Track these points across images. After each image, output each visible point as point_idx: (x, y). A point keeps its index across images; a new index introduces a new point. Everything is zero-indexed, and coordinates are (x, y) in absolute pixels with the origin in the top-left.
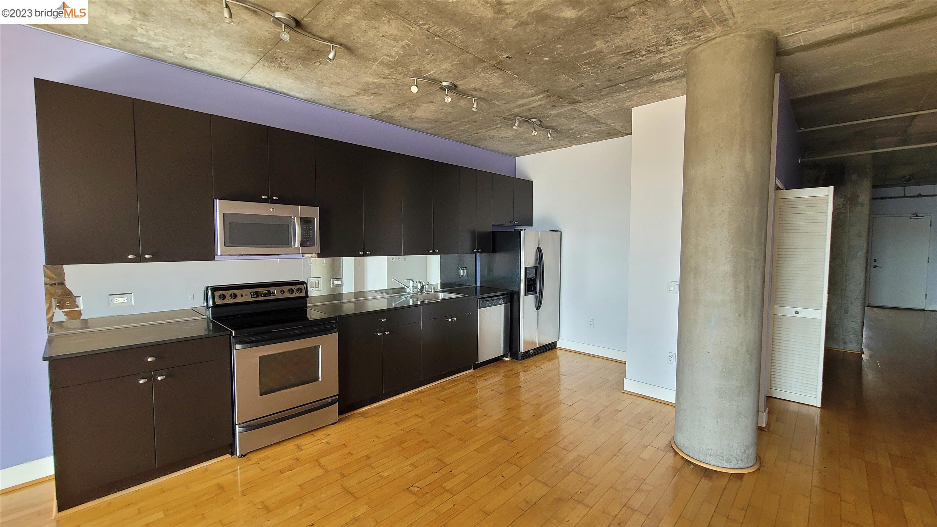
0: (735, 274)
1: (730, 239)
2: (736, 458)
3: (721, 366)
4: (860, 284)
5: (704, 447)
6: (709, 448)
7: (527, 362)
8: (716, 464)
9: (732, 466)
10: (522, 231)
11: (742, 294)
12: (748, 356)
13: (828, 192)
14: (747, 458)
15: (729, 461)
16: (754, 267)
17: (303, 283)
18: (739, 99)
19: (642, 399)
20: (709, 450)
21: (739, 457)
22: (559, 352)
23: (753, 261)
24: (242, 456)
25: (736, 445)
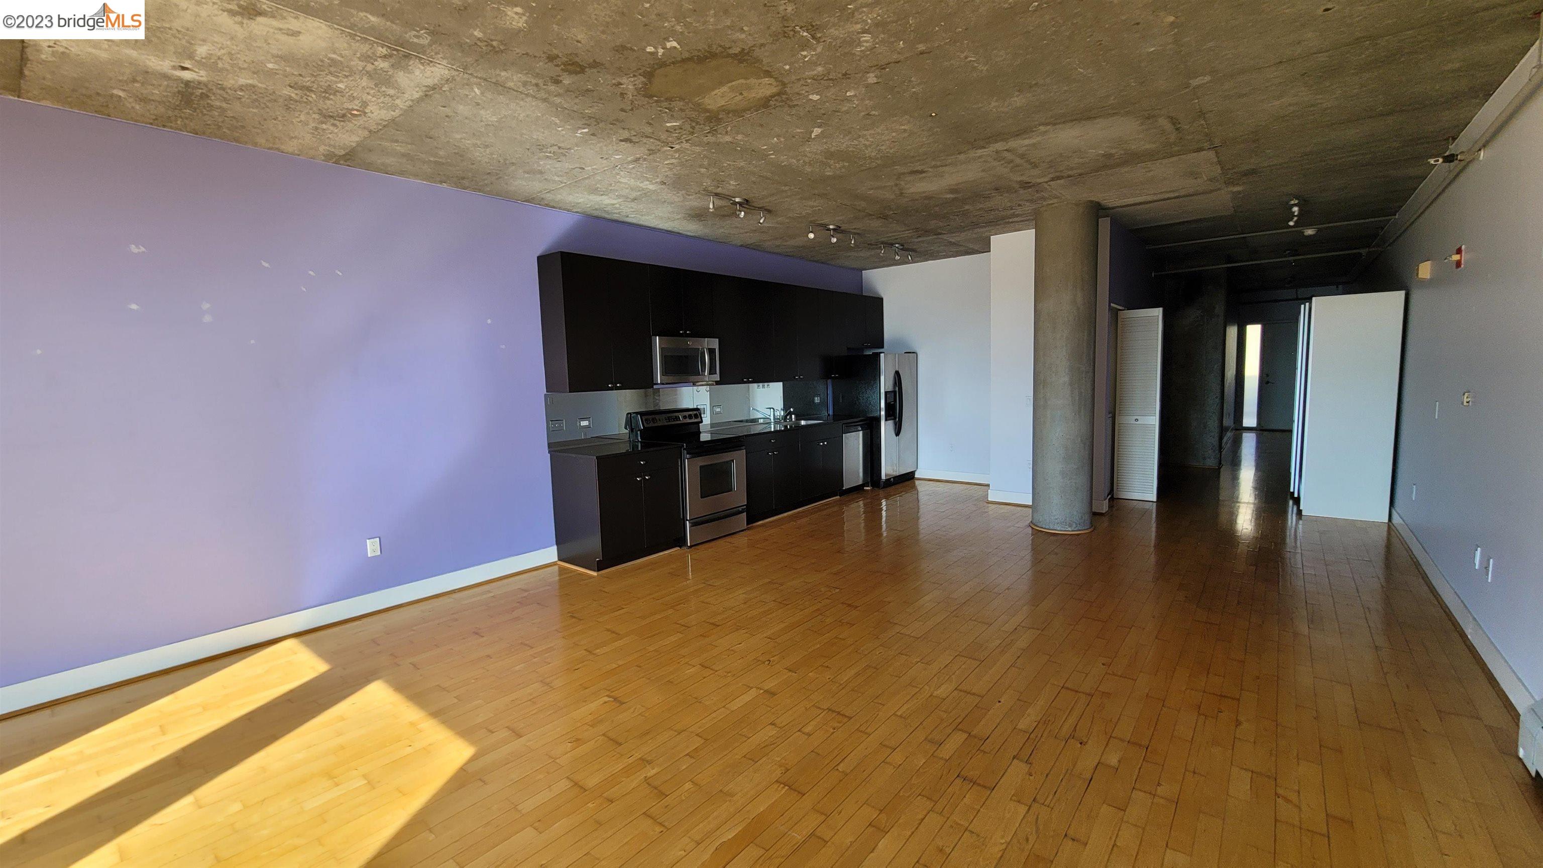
0: (1071, 384)
2: (1075, 527)
4: (1217, 397)
5: (1053, 518)
7: (891, 489)
8: (1061, 531)
9: (1072, 531)
10: (881, 354)
11: (1077, 398)
12: (1082, 445)
13: (1158, 312)
14: (1084, 522)
15: (1070, 526)
16: (1085, 378)
17: (697, 409)
20: (1056, 519)
21: (1077, 521)
22: (917, 482)
23: (1084, 373)
24: (691, 547)
25: (1075, 513)
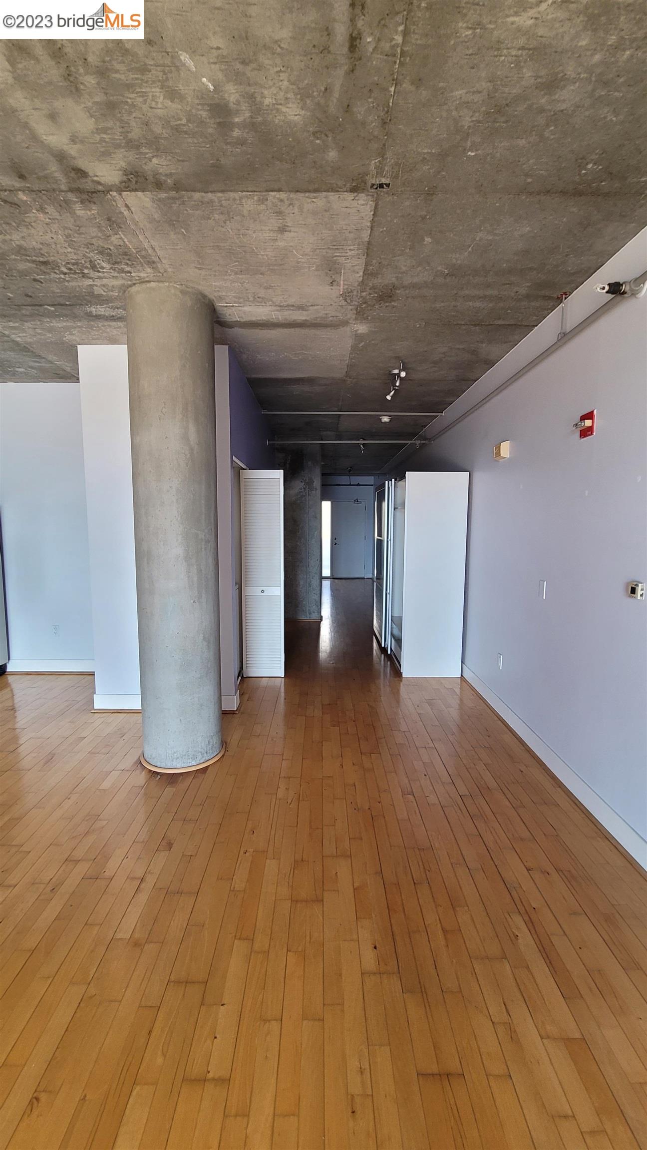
0: (187, 558)
1: (179, 519)
2: (201, 752)
3: (180, 659)
5: (170, 752)
6: (175, 750)
8: (183, 765)
9: (198, 762)
11: (195, 579)
12: (205, 644)
13: (278, 475)
14: (212, 748)
15: (195, 758)
16: (205, 549)
18: (179, 362)
19: (116, 714)
20: (175, 752)
21: (204, 749)
22: (10, 677)
23: (203, 543)
25: (200, 739)
